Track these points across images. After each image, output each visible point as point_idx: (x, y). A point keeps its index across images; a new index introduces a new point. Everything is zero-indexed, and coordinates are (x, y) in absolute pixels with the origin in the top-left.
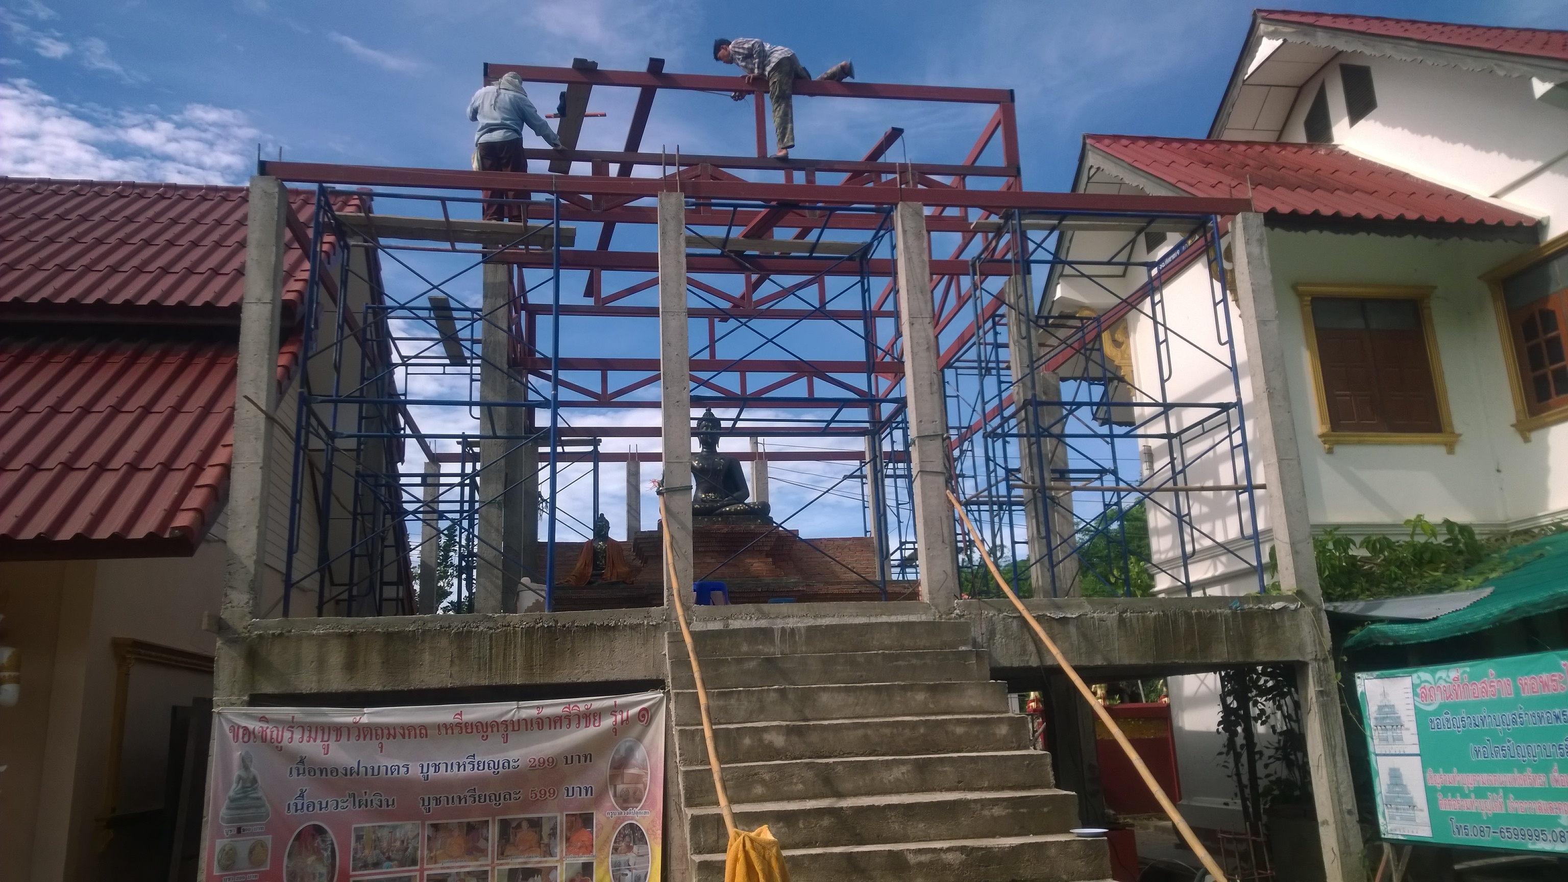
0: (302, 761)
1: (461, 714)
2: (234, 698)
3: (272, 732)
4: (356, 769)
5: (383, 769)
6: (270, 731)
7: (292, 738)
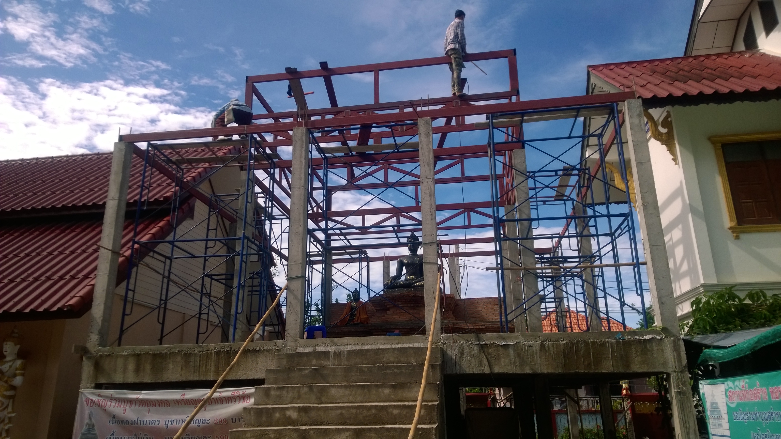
0: (114, 416)
1: (184, 395)
2: (88, 385)
3: (102, 402)
4: (136, 422)
5: (148, 422)
6: (102, 401)
7: (110, 405)
